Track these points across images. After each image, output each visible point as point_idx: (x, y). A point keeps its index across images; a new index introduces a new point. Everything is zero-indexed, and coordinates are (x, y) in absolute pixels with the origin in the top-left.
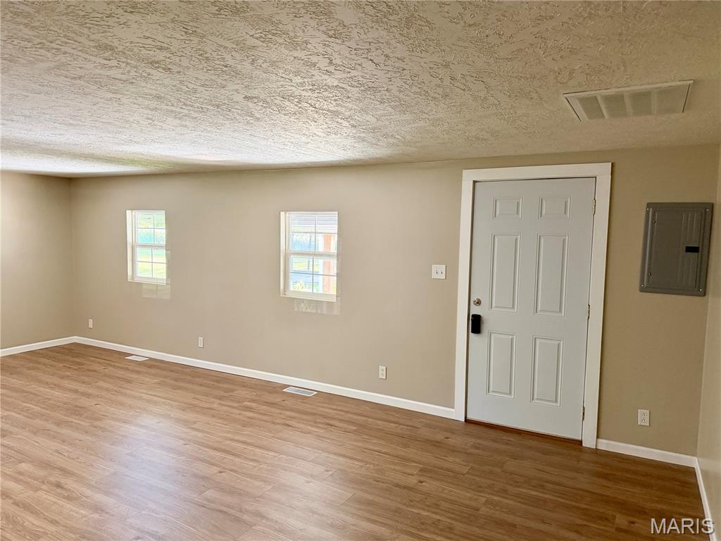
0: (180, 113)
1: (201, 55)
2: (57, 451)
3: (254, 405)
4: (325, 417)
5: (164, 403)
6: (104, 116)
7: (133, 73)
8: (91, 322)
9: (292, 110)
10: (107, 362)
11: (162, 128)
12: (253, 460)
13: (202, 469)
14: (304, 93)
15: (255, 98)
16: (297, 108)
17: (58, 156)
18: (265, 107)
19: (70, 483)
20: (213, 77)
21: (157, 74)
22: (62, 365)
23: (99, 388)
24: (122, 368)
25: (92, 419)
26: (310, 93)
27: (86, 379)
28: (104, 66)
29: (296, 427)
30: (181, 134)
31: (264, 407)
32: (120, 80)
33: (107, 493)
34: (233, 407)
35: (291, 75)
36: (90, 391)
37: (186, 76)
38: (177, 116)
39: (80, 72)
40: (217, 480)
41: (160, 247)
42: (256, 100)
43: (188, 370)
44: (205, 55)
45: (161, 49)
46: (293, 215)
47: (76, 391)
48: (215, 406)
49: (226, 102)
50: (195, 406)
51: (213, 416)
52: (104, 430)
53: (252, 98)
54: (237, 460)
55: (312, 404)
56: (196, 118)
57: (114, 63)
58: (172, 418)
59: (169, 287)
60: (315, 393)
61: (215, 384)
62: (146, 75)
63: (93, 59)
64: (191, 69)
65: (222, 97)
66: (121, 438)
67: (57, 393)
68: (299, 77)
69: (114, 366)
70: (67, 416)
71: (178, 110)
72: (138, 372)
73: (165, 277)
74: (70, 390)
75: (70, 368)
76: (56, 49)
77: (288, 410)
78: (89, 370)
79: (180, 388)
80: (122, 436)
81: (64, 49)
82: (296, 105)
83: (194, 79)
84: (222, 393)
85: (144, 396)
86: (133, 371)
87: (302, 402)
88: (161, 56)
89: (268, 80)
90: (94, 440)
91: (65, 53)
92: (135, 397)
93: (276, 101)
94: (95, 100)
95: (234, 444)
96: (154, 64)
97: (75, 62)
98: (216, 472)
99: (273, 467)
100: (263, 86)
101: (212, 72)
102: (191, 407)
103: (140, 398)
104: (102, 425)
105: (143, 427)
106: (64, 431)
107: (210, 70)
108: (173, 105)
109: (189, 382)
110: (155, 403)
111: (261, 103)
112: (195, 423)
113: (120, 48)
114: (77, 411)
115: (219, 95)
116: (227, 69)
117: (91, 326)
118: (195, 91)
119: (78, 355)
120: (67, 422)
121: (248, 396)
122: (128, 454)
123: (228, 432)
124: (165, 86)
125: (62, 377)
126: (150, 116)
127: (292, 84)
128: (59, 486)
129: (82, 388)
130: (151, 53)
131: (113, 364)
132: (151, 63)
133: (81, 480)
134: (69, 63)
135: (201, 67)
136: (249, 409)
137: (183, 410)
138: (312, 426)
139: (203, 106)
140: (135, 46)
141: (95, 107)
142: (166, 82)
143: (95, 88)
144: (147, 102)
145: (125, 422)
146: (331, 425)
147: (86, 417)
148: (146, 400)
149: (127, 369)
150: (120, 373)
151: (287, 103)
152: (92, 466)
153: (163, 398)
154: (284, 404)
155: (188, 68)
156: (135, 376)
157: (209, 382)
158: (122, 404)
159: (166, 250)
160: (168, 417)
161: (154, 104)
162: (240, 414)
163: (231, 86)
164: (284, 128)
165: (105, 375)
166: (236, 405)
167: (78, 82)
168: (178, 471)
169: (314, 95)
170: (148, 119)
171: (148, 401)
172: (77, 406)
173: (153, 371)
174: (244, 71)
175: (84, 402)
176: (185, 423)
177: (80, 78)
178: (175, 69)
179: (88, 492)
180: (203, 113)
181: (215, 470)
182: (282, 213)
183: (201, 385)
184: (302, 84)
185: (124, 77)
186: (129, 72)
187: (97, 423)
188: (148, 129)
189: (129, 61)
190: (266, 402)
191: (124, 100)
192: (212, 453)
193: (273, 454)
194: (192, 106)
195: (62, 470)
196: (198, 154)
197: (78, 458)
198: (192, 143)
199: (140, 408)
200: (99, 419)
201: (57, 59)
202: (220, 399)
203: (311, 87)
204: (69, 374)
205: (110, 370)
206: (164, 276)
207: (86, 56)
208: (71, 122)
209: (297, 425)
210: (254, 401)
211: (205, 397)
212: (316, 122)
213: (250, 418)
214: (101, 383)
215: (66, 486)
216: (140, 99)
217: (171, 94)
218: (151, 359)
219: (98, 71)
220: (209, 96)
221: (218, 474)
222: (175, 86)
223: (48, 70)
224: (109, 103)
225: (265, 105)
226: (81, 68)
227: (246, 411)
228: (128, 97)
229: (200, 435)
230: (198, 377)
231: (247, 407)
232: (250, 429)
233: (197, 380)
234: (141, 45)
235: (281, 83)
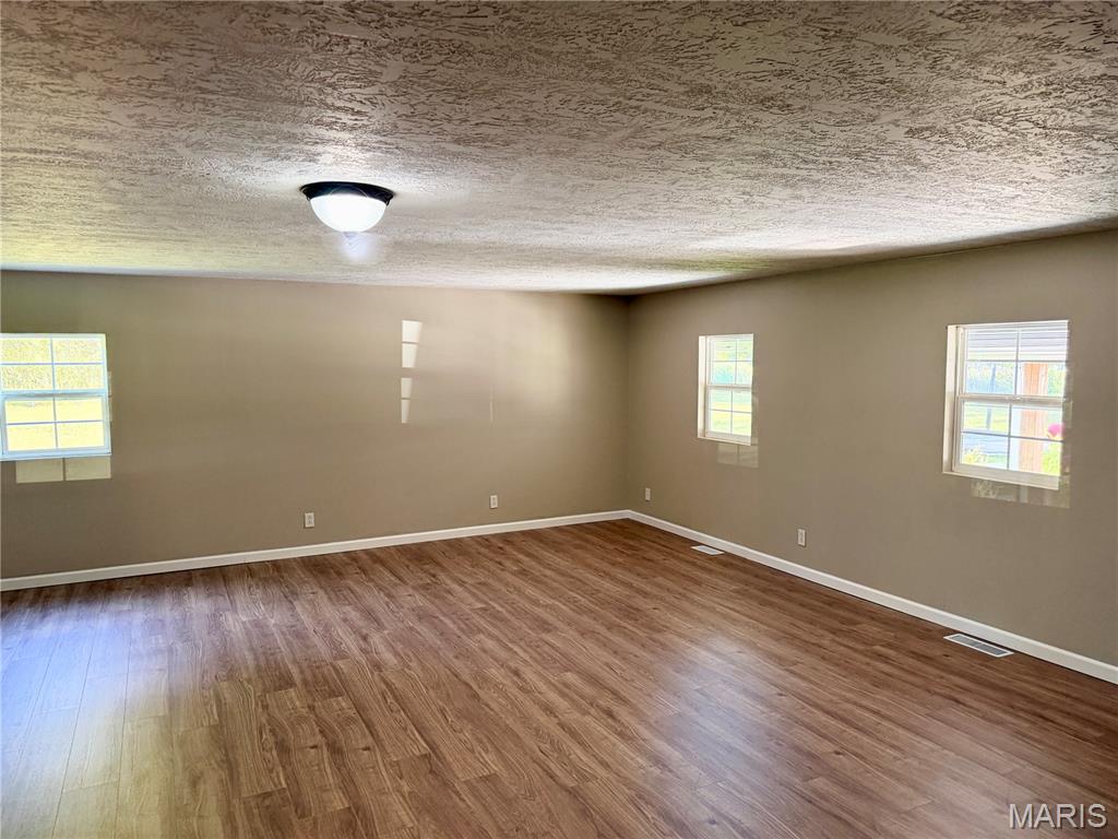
0: (793, 176)
1: (843, 71)
2: (607, 664)
3: (892, 653)
4: (1033, 701)
5: (747, 624)
6: (684, 200)
7: (734, 124)
8: (648, 491)
9: (995, 139)
10: (668, 550)
11: (763, 206)
12: (892, 746)
13: (809, 741)
14: (1024, 104)
15: (927, 129)
16: (1005, 134)
17: (619, 266)
18: (942, 143)
19: (622, 712)
20: (857, 106)
21: (767, 118)
22: (612, 547)
23: (659, 586)
24: (687, 562)
25: (650, 628)
26: (1039, 102)
27: (642, 571)
28: (693, 121)
29: (972, 707)
30: (791, 212)
31: (911, 661)
32: (714, 138)
33: (670, 741)
34: (855, 650)
35: (1005, 74)
36: (648, 588)
37: (815, 112)
38: (787, 181)
39: (662, 136)
40: (833, 765)
41: (744, 388)
42: (927, 134)
43: (781, 578)
44: (850, 70)
45: (781, 74)
46: (970, 331)
47: (630, 586)
48: (826, 642)
49: (873, 145)
50: (795, 637)
51: (823, 658)
52: (664, 646)
53: (922, 129)
54: (865, 739)
55: (1002, 673)
56: (818, 181)
57: (709, 113)
58: (759, 649)
59: (756, 448)
60: (1010, 653)
61: (827, 607)
62: (751, 122)
63: (681, 112)
64: (824, 100)
65: (868, 138)
66: (687, 664)
67: (607, 584)
68: (1021, 74)
69: (677, 558)
70: (620, 619)
71: (794, 171)
72: (710, 571)
73: (750, 434)
74: (623, 583)
75: (622, 552)
76: (635, 108)
77: (952, 673)
78: (644, 558)
79: (771, 604)
80: (690, 662)
81: (644, 105)
82: (1006, 130)
83: (826, 115)
84: (836, 624)
85: (719, 608)
86: (703, 569)
87: (982, 665)
88: (777, 86)
89: (957, 92)
90: (652, 659)
91: (646, 111)
92: (704, 607)
93: (966, 129)
94: (676, 176)
95: (858, 711)
96: (766, 102)
97: (658, 122)
98: (830, 750)
99: (929, 766)
100: (944, 105)
101: (858, 97)
102: (791, 639)
103: (712, 610)
104: (662, 640)
105: (717, 653)
106: (617, 639)
107: (854, 94)
108: (785, 166)
109: (781, 596)
110: (734, 621)
111: (936, 138)
112: (795, 663)
113: (720, 87)
114: (632, 613)
115: (862, 135)
116: (883, 86)
117: (648, 498)
118: (824, 136)
119: (633, 537)
120: (619, 626)
121: (879, 636)
122: (697, 690)
123: (850, 690)
124: (777, 136)
125: (613, 564)
126: (748, 190)
127: (1004, 91)
128: (610, 714)
129: (637, 582)
130: (764, 85)
131: (676, 554)
132: (762, 101)
133: (636, 712)
134: (649, 125)
135: (839, 91)
136: (885, 659)
137: (777, 640)
138: (1006, 712)
139: (833, 160)
140: (743, 78)
141: (673, 188)
142: (780, 128)
143: (678, 157)
144: (746, 167)
145: (692, 642)
146: (1047, 719)
147: (642, 625)
148: (722, 614)
149: (694, 564)
150: (685, 568)
151: (987, 128)
152: (650, 695)
153: (743, 615)
154: (946, 662)
155: (818, 98)
156: (705, 576)
157: (816, 603)
158: (688, 614)
159: (753, 393)
160: (753, 646)
161: (756, 168)
162: (868, 664)
163: (887, 116)
164: (973, 176)
165: (666, 569)
166: (861, 647)
167: (657, 152)
168: (770, 735)
169: (1046, 104)
170: (744, 193)
171: (725, 616)
172: (631, 607)
173: (731, 572)
174: (914, 84)
175: (639, 602)
176: (780, 660)
177: (660, 145)
178: (797, 103)
179: (646, 734)
180: (832, 172)
181: (828, 747)
182: (951, 329)
183: (802, 605)
184: (1025, 87)
185: (719, 132)
186: (727, 123)
187: (656, 636)
188: (742, 211)
189: (730, 105)
190: (913, 653)
191: (715, 170)
192: (824, 718)
193: (931, 745)
194: (814, 162)
195: (615, 694)
196: (812, 241)
197: (633, 681)
198: (807, 224)
199: (713, 625)
200: (659, 631)
201: (634, 121)
202: (834, 633)
203: (1044, 90)
204: (621, 560)
205: (671, 563)
206: (748, 432)
207: (672, 110)
208: (641, 214)
209: (975, 704)
210: (889, 646)
211: (809, 626)
212: (1040, 154)
213: (887, 674)
214: (660, 579)
215: (619, 718)
216: (737, 164)
217: (784, 147)
218: (727, 554)
219: (684, 130)
220: (845, 140)
221: (834, 755)
222: (794, 132)
223: (621, 143)
224: (693, 177)
225: (943, 140)
226: (662, 130)
227: (877, 660)
228: (720, 163)
229: (804, 684)
230: (797, 591)
231: (880, 655)
232: (887, 693)
233: (793, 595)
234: (751, 75)
235: (983, 93)
